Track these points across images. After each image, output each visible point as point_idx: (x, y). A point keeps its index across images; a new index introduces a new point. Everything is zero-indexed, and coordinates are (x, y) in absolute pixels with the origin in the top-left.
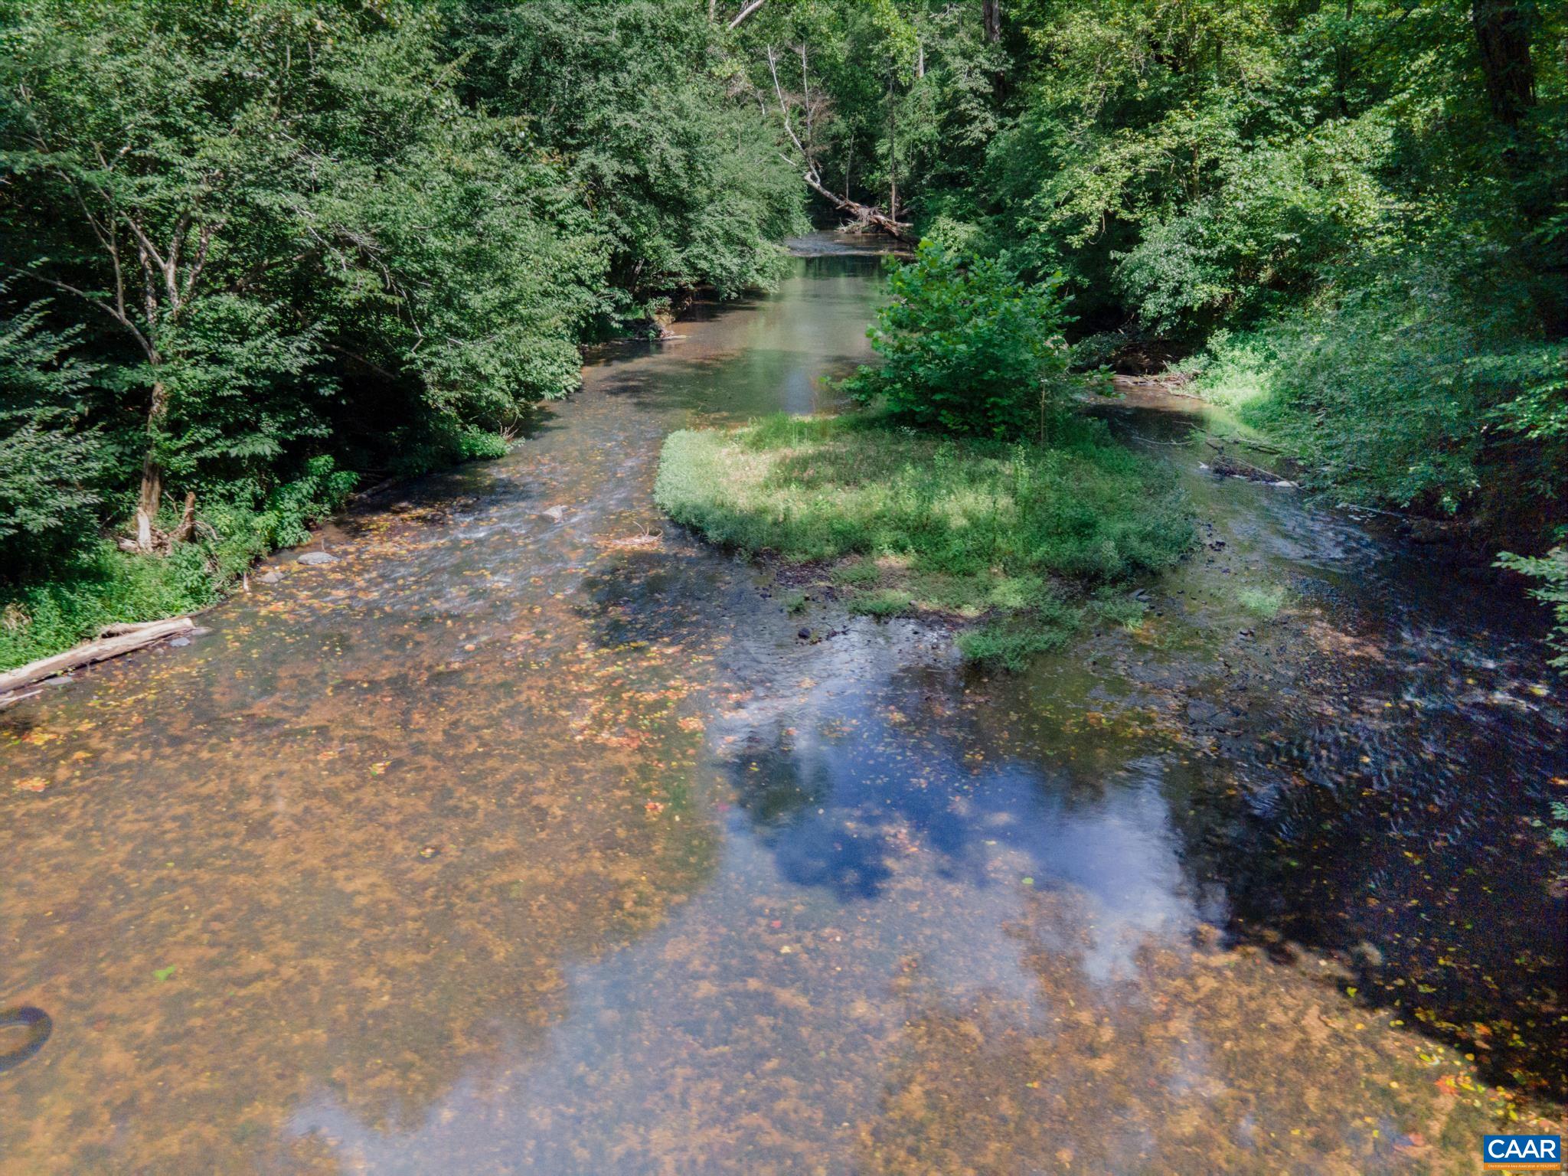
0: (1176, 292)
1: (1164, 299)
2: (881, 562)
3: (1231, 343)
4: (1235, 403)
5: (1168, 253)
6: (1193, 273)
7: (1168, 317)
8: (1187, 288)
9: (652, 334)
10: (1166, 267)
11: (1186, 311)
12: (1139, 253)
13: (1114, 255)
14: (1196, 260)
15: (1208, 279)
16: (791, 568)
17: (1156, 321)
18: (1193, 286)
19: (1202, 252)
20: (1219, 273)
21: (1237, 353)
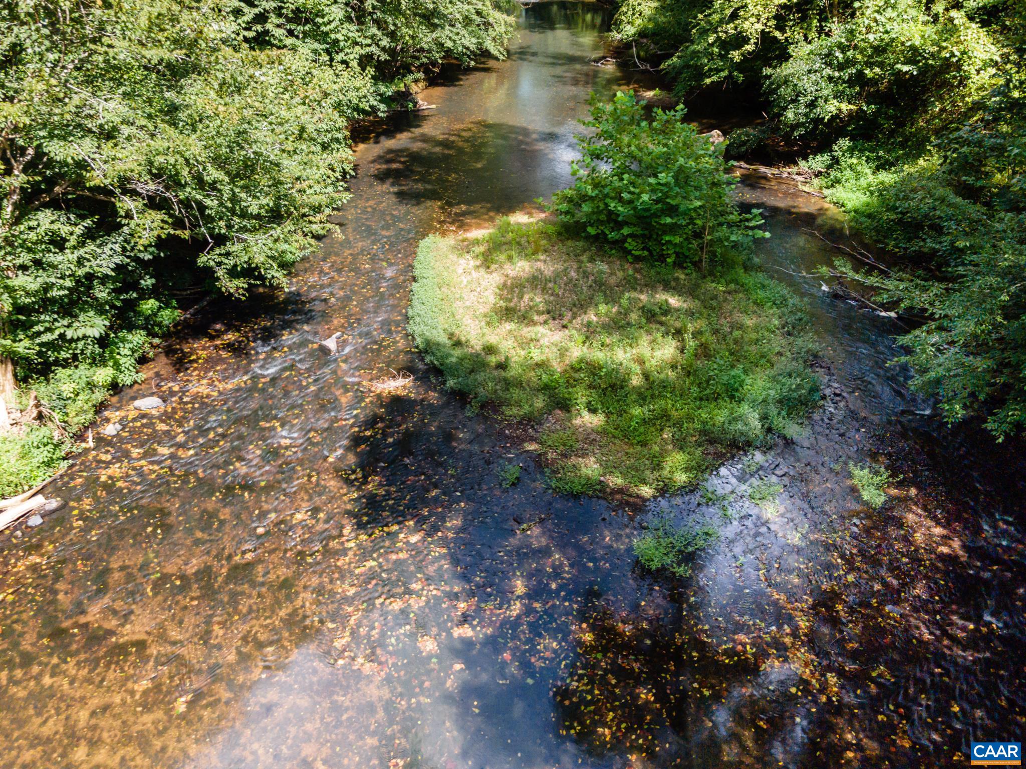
0: (812, 105)
1: (803, 110)
2: (577, 421)
3: (851, 150)
4: (850, 206)
5: (809, 72)
6: (827, 90)
7: (803, 124)
8: (821, 102)
9: (411, 105)
10: (807, 84)
11: (818, 120)
12: (787, 69)
13: (767, 71)
14: (830, 79)
15: (838, 96)
16: (510, 426)
17: (795, 127)
18: (826, 101)
19: (837, 74)
20: (848, 91)
21: (854, 161)
